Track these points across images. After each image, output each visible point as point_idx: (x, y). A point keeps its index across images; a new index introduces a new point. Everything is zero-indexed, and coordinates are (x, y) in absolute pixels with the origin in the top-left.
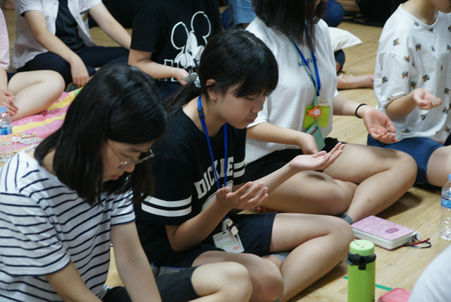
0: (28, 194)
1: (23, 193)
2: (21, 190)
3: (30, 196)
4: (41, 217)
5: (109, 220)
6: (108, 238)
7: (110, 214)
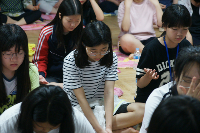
0: (72, 61)
1: (70, 60)
2: (70, 59)
3: (72, 62)
4: (74, 69)
5: (105, 78)
6: (104, 84)
7: (106, 76)
